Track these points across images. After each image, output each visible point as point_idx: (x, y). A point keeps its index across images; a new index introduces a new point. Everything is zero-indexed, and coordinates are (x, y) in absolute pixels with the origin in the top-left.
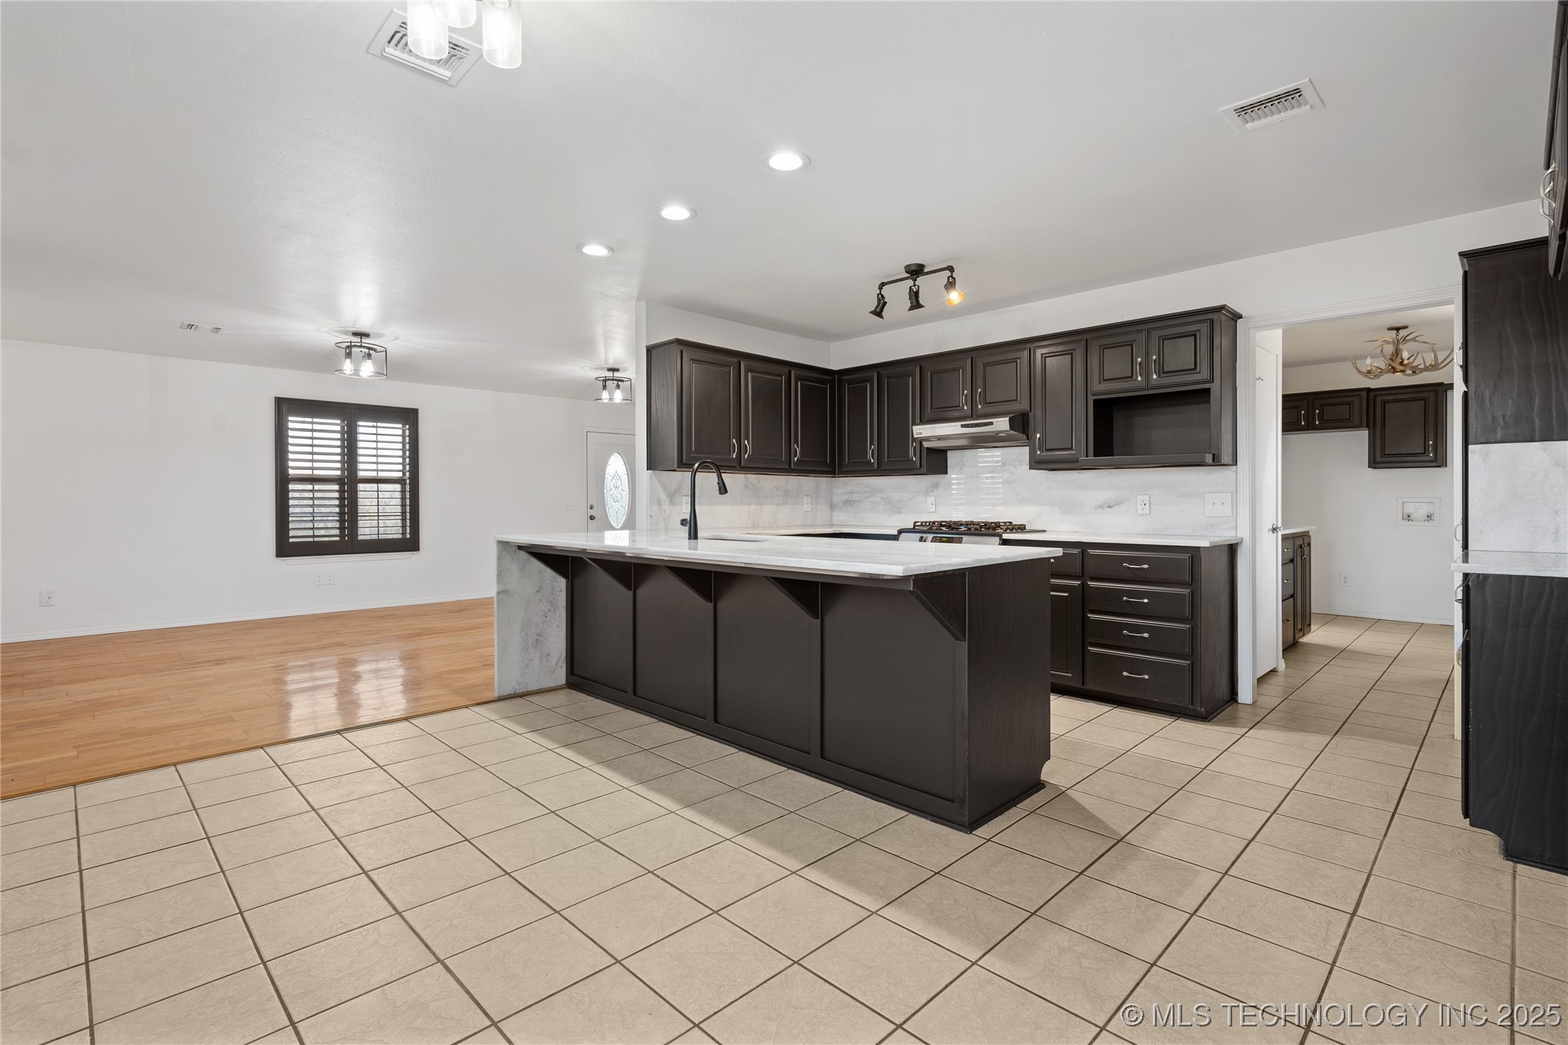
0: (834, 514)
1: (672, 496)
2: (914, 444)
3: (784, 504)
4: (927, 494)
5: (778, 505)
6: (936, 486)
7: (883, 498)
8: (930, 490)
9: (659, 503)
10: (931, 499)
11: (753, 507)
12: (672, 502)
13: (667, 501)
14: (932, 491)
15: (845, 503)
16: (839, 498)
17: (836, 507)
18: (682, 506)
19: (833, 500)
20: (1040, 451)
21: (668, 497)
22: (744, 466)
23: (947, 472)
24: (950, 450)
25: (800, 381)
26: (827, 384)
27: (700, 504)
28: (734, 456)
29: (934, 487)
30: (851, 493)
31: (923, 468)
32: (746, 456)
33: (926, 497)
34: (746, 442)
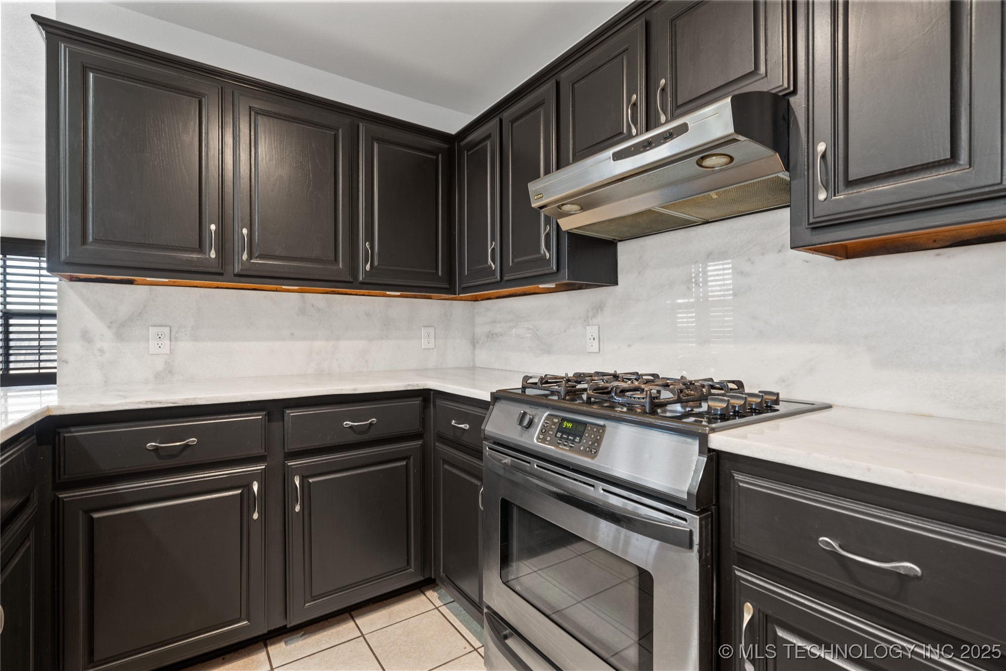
0: (477, 352)
1: (122, 326)
2: (548, 227)
4: (586, 321)
5: (370, 339)
6: (599, 308)
7: (528, 329)
8: (590, 315)
9: (87, 338)
10: (592, 331)
11: (318, 344)
12: (120, 336)
13: (108, 334)
14: (594, 316)
15: (488, 336)
16: (481, 330)
17: (478, 343)
18: (150, 342)
19: (474, 333)
20: (827, 191)
21: (109, 327)
22: (242, 273)
23: (617, 281)
24: (620, 241)
25: (377, 143)
26: (439, 155)
27: (195, 339)
28: (213, 255)
29: (597, 309)
30: (494, 322)
31: (562, 271)
32: (245, 257)
33: (587, 327)
34: (245, 231)
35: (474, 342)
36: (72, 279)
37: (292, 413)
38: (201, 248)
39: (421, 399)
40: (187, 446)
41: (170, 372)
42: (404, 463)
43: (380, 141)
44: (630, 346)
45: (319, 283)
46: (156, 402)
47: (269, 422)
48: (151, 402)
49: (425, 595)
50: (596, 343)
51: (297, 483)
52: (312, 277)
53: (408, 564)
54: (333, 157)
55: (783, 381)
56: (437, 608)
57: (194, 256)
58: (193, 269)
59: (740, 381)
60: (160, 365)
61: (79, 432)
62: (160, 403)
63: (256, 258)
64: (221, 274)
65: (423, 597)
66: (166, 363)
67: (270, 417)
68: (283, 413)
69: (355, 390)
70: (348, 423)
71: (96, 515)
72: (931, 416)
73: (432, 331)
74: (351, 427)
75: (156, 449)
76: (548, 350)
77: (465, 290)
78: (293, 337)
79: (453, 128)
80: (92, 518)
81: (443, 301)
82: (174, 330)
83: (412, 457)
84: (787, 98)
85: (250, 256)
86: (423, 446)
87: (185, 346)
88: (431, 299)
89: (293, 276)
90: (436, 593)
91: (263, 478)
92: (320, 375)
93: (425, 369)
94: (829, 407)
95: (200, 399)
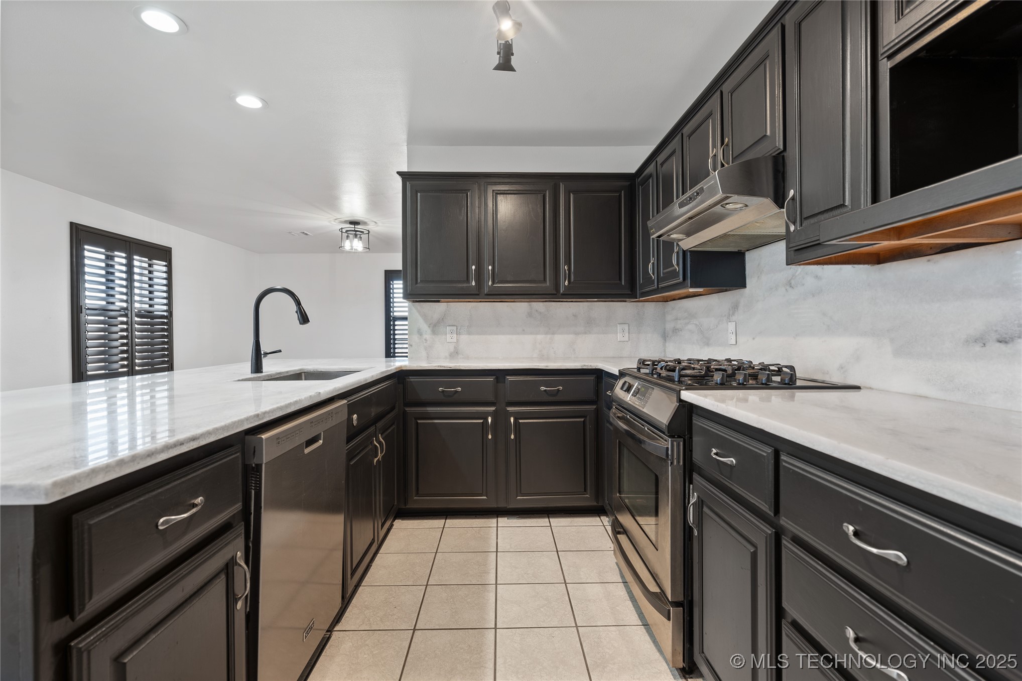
0: (667, 344)
1: (435, 326)
2: (676, 247)
3: (585, 333)
4: (729, 318)
5: (577, 334)
6: (735, 307)
7: (696, 324)
8: (731, 313)
9: (420, 333)
10: (731, 327)
11: (540, 337)
12: (434, 332)
13: (429, 331)
14: (733, 314)
15: (673, 331)
16: (669, 326)
17: (667, 336)
18: (447, 335)
19: (665, 329)
20: (795, 225)
21: (429, 327)
22: (489, 293)
23: (745, 284)
24: (748, 250)
25: (573, 194)
26: (621, 192)
27: (469, 333)
28: (474, 284)
29: (735, 308)
30: (677, 319)
31: (686, 281)
32: (490, 283)
33: (729, 323)
34: (490, 268)
35: (665, 336)
36: (414, 302)
37: (510, 378)
38: (468, 280)
39: (595, 376)
40: (456, 392)
41: (457, 353)
42: (583, 420)
43: (575, 192)
44: (754, 339)
45: (534, 296)
46: (442, 367)
47: (497, 383)
48: (440, 366)
49: (600, 518)
50: (733, 337)
51: (512, 421)
52: (529, 293)
53: (585, 490)
54: (542, 211)
55: (842, 368)
56: (604, 526)
57: (465, 285)
58: (464, 293)
59: (793, 367)
60: (452, 349)
61: (413, 379)
62: (444, 367)
63: (497, 283)
64: (478, 295)
65: (598, 519)
66: (455, 347)
67: (497, 379)
68: (505, 378)
69: (547, 366)
70: (543, 388)
71: (419, 421)
72: (927, 397)
73: (626, 327)
74: (545, 390)
75: (443, 391)
76: (707, 342)
77: (644, 294)
78: (524, 332)
79: (633, 169)
80: (417, 423)
81: (636, 303)
82: (459, 328)
83: (588, 416)
84: (782, 154)
85: (493, 283)
86: (597, 410)
87: (464, 338)
88: (626, 302)
89: (518, 293)
90: (608, 519)
91: (495, 415)
92: (542, 358)
93: (621, 357)
94: (858, 388)
95: (462, 366)
